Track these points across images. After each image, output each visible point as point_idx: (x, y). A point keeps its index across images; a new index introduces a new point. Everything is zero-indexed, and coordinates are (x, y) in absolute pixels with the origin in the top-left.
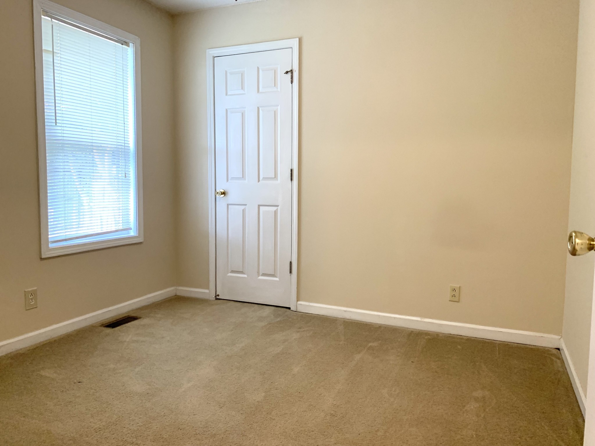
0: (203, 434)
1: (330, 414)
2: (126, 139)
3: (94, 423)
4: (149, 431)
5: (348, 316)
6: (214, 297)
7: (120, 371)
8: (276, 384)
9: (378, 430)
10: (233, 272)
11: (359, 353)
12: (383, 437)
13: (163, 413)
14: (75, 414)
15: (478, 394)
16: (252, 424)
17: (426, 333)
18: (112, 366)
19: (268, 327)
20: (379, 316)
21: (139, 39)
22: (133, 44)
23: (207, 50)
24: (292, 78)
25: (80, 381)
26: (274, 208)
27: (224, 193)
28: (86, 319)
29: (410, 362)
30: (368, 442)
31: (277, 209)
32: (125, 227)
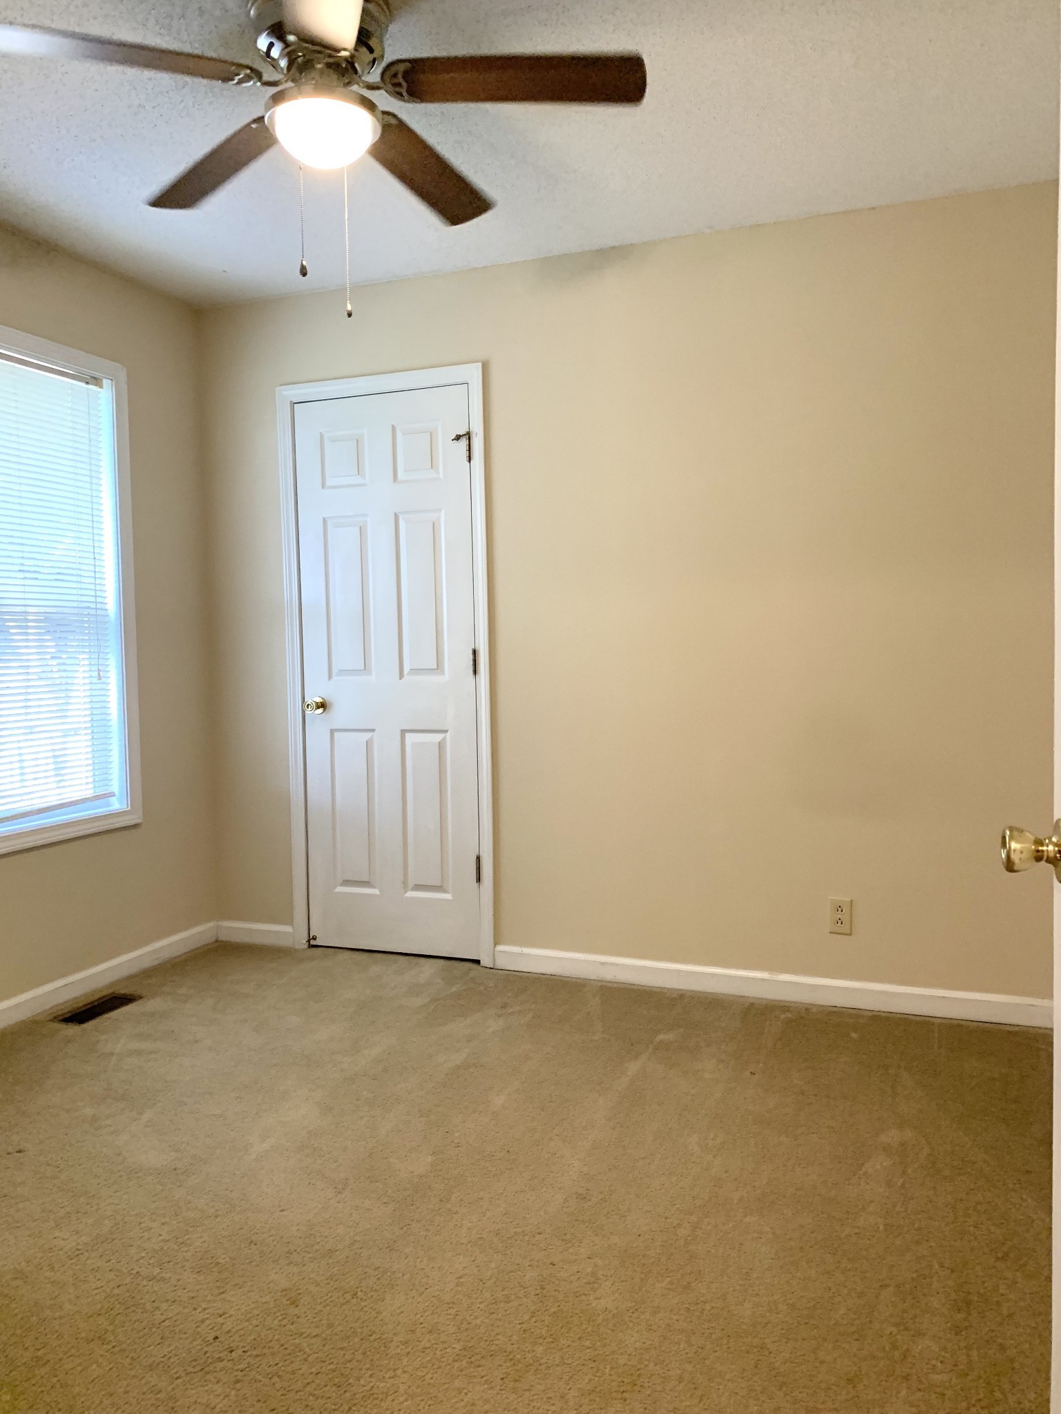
0: (305, 1251)
1: (575, 1196)
2: (99, 593)
3: (63, 1239)
4: (187, 1252)
5: (609, 975)
6: (304, 942)
7: (108, 1122)
8: (457, 1135)
9: (679, 1225)
10: (346, 883)
11: (636, 1058)
12: (689, 1238)
13: (213, 1210)
14: (18, 1222)
15: (892, 1137)
16: (409, 1225)
17: (784, 1007)
18: (89, 1111)
19: (433, 1007)
20: (678, 971)
21: (125, 370)
22: (110, 381)
23: (278, 389)
24: (469, 450)
25: (21, 1147)
26: (437, 738)
27: (322, 705)
28: (17, 1006)
29: (748, 1073)
30: (658, 1251)
31: (444, 739)
32: (100, 792)
